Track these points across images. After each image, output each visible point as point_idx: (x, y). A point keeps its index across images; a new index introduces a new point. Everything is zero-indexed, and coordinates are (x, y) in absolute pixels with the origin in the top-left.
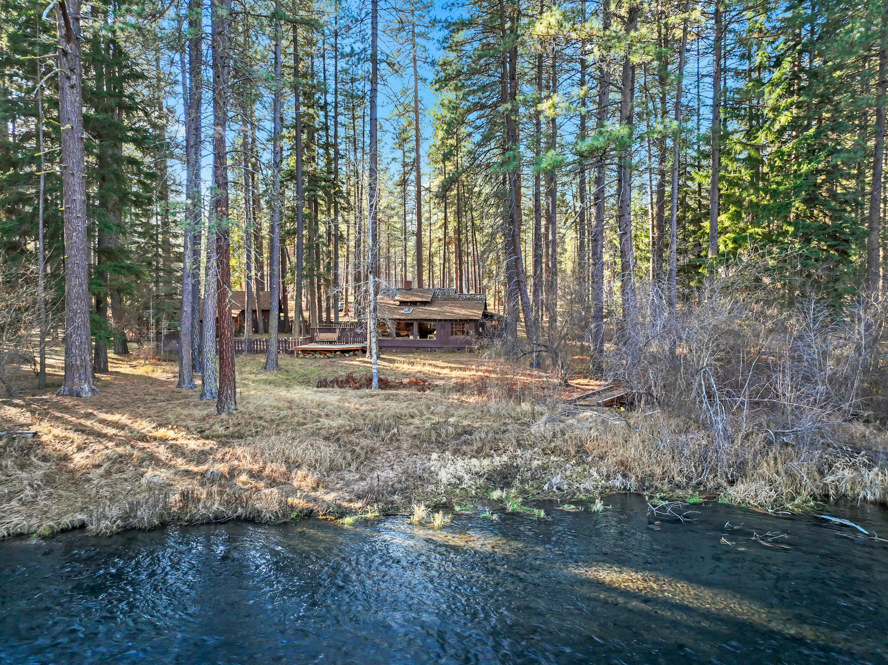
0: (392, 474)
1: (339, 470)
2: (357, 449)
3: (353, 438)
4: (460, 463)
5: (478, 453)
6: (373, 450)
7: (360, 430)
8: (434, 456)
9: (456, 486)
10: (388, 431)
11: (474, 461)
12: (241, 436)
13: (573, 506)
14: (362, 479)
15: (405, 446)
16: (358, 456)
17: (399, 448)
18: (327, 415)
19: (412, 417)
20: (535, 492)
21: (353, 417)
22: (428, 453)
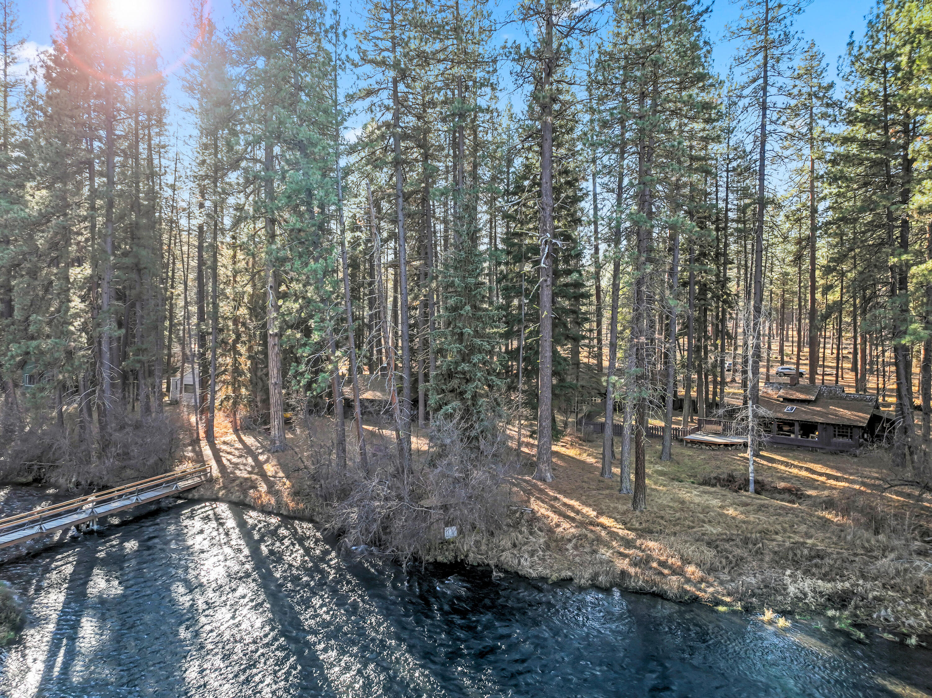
0: (754, 581)
1: (716, 571)
2: (730, 556)
3: (727, 546)
4: (808, 581)
5: (824, 577)
6: (742, 559)
7: (733, 540)
8: (788, 572)
9: (800, 599)
10: (755, 545)
11: (820, 582)
12: (651, 532)
13: (891, 636)
14: (732, 581)
15: (767, 559)
16: (731, 562)
17: (762, 560)
18: (710, 522)
19: (777, 533)
20: (864, 618)
21: (729, 527)
22: (784, 568)
